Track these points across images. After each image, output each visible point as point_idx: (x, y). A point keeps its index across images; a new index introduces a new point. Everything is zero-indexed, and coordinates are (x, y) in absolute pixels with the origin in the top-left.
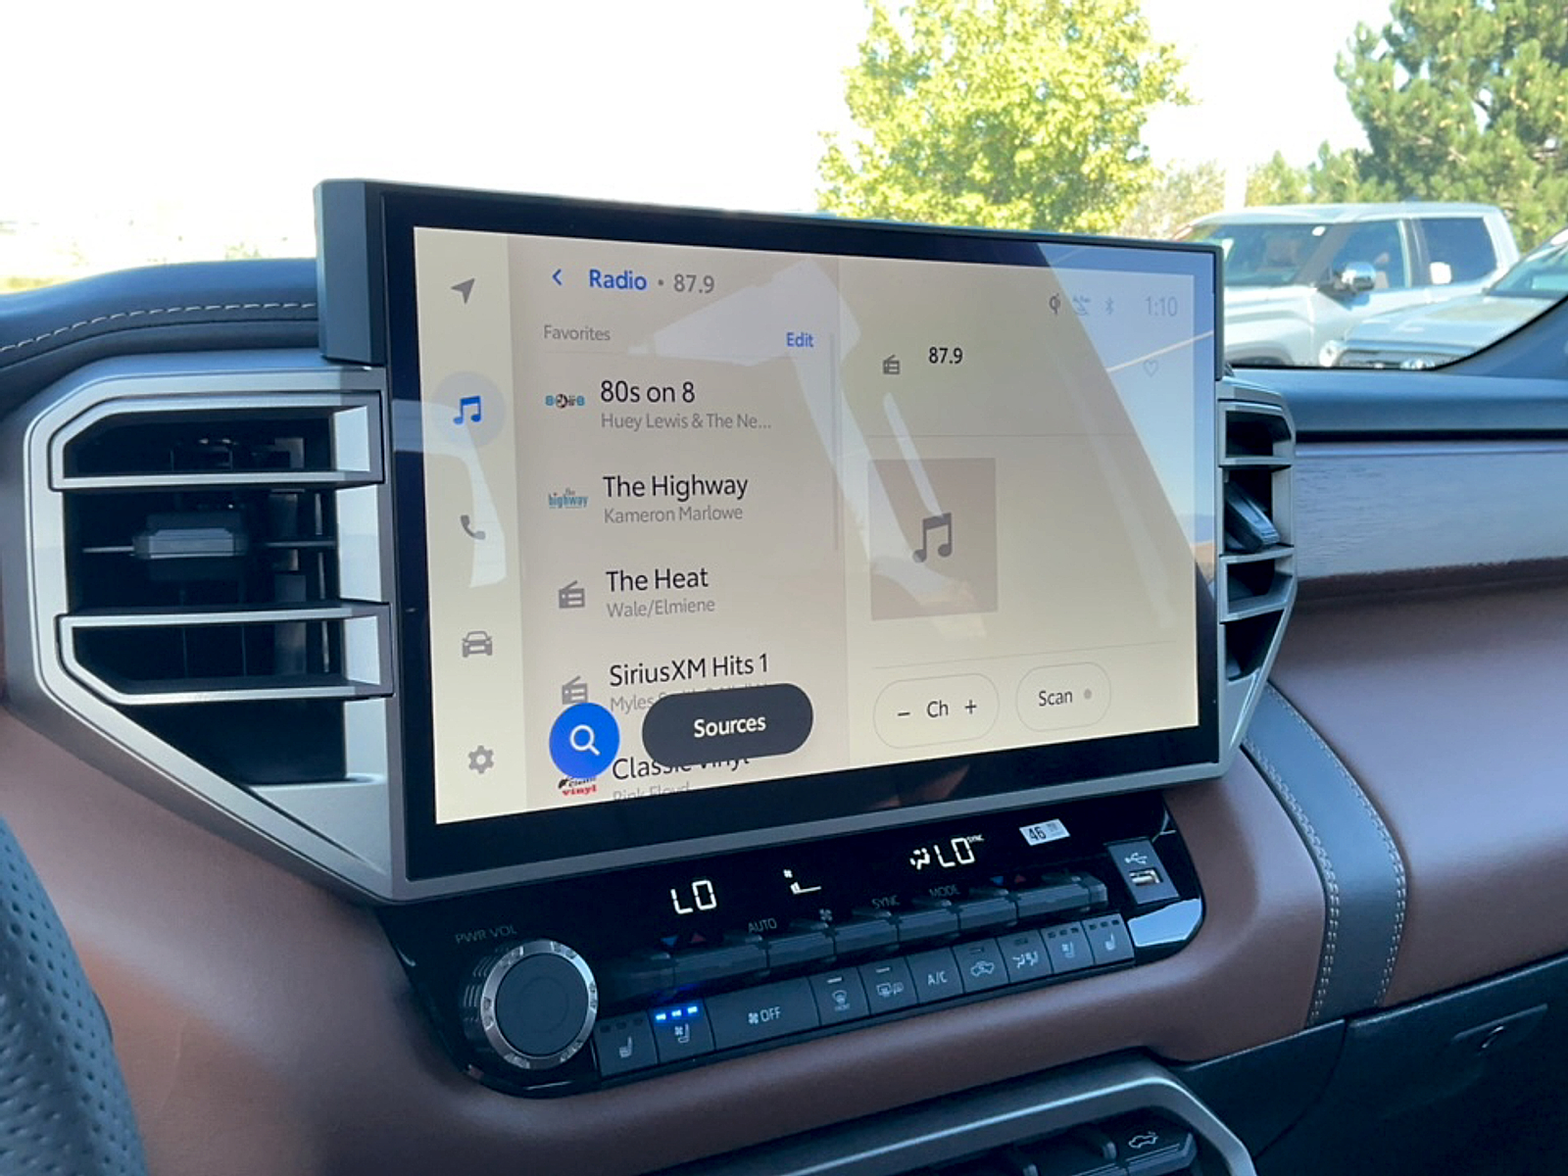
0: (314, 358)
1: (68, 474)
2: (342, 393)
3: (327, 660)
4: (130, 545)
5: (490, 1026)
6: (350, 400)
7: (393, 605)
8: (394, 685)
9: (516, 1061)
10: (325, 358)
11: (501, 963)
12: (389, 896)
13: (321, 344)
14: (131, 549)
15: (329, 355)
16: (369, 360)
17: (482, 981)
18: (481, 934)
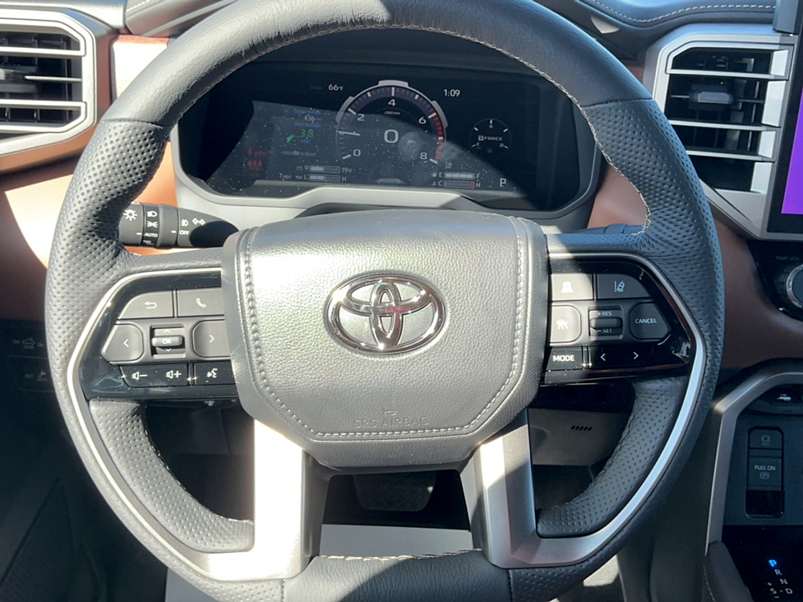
0: (769, 29)
1: (673, 67)
2: (780, 44)
3: (749, 145)
4: (687, 95)
5: (789, 290)
6: (782, 47)
7: (782, 129)
8: (776, 159)
9: (796, 304)
10: (774, 29)
11: (797, 268)
12: (759, 236)
13: (774, 23)
14: (688, 97)
15: (777, 29)
16: (792, 32)
17: (788, 274)
18: (786, 258)
